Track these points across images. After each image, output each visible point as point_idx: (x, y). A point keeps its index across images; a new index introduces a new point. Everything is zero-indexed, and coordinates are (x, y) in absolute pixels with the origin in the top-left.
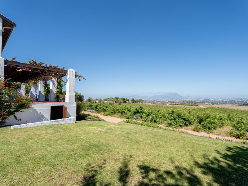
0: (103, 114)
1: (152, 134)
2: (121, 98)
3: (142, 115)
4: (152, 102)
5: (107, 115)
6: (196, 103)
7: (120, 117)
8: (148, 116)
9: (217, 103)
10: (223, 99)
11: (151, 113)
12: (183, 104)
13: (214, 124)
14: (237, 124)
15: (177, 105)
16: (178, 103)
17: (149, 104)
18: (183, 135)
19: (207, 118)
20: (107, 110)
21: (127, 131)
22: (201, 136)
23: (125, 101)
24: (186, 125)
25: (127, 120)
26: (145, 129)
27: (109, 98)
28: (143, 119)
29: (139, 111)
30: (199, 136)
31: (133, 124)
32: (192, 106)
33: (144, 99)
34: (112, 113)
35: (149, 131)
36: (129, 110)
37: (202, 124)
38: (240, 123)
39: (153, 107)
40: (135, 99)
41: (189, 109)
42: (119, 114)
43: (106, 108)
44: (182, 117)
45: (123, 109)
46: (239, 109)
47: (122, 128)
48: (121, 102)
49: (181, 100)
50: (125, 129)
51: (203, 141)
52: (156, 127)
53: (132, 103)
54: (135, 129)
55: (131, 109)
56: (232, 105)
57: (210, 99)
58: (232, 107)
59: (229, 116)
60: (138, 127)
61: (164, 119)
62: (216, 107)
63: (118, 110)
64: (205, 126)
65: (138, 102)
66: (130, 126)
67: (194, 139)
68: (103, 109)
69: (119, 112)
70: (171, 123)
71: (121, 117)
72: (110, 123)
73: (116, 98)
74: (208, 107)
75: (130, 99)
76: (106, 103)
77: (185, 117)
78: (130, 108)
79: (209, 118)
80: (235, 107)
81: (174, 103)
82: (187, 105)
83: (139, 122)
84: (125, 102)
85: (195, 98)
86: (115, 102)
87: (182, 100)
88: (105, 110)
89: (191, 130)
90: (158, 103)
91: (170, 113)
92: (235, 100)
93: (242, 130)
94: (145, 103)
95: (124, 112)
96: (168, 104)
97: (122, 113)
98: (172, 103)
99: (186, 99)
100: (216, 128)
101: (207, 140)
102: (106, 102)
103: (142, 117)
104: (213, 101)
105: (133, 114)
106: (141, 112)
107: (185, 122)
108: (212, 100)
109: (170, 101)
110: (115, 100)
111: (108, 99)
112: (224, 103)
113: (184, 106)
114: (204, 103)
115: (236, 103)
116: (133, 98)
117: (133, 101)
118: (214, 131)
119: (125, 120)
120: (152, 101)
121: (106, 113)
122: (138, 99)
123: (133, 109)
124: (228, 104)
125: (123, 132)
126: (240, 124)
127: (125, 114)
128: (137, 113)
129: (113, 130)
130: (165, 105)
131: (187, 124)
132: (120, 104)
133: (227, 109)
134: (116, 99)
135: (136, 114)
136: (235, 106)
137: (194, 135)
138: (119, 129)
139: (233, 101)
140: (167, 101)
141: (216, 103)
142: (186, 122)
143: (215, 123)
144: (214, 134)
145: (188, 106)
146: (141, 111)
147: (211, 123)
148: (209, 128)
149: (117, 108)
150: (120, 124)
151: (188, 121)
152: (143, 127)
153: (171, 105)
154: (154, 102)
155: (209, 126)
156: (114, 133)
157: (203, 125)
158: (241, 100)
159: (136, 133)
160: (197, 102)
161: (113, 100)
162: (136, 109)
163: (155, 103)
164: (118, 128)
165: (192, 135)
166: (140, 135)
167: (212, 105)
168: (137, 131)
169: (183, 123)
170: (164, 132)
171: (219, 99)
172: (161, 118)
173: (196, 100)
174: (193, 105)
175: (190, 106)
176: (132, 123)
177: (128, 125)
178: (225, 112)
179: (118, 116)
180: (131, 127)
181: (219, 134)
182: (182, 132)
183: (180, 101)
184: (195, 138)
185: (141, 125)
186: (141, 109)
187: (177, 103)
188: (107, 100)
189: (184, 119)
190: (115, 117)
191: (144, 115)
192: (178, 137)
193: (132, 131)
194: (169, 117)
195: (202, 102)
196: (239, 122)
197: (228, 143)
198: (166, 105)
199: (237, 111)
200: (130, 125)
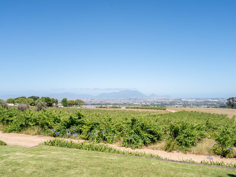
0: (3, 130)
1: (100, 166)
2: (43, 98)
3: (80, 128)
4: (97, 104)
5: (10, 131)
6: (162, 106)
7: (39, 134)
8: (92, 129)
9: (190, 105)
10: (197, 99)
11: (98, 124)
12: (146, 107)
13: (192, 138)
14: (222, 135)
15: (137, 110)
16: (138, 105)
17: (93, 107)
18: (154, 163)
19: (184, 128)
20: (12, 121)
21: (50, 163)
22: (180, 162)
23: (50, 103)
24: (153, 141)
25: (53, 139)
26: (86, 158)
27: (17, 98)
28: (83, 136)
29: (75, 122)
30: (177, 161)
31: (64, 149)
32: (158, 111)
33: (84, 100)
34: (23, 127)
35: (96, 161)
36: (57, 120)
37: (177, 138)
38: (225, 134)
39: (100, 113)
40: (69, 99)
41: (154, 114)
42: (37, 129)
43: (10, 117)
44: (148, 128)
45: (44, 119)
46: (216, 113)
47: (41, 159)
48: (43, 106)
49: (142, 101)
50: (47, 160)
51: (185, 169)
52: (107, 150)
53: (63, 107)
54: (68, 159)
55: (61, 119)
56: (207, 107)
57: (181, 99)
58: (208, 109)
59: (207, 124)
60: (73, 152)
61: (120, 133)
62: (189, 111)
63: (35, 120)
64: (181, 142)
65: (73, 105)
66: (57, 152)
67: (171, 169)
68: (3, 120)
69: (37, 124)
70: (131, 140)
71: (42, 133)
72: (15, 148)
73: (32, 97)
74: (179, 110)
75: (60, 100)
76: (11, 107)
77: (152, 129)
78: (59, 117)
79: (186, 128)
80: (211, 111)
81: (133, 106)
82: (151, 109)
83: (75, 141)
84: (50, 105)
85: (163, 98)
86: (31, 105)
87: (144, 101)
88: (8, 121)
89: (162, 149)
90: (108, 106)
91: (128, 124)
92: (211, 100)
93: (229, 145)
94: (86, 106)
95: (47, 124)
96: (123, 108)
97: (42, 126)
98: (130, 106)
99: (150, 99)
100: (194, 144)
101: (189, 166)
102: (13, 105)
103: (80, 132)
104: (185, 102)
105: (63, 127)
106: (80, 123)
107: (151, 136)
108: (184, 100)
109: (126, 102)
110: (31, 102)
111: (15, 99)
112: (198, 105)
113: (146, 110)
114: (174, 105)
115: (212, 105)
116: (65, 97)
117: (65, 103)
118: (193, 149)
119: (48, 139)
120: (98, 102)
121: (10, 127)
122: (74, 99)
123: (65, 118)
124: (203, 106)
125: (41, 167)
126: (225, 136)
127: (50, 128)
128: (73, 125)
129: (18, 165)
130: (118, 109)
131: (155, 140)
132: (40, 109)
133: (202, 113)
134: (32, 100)
135: (70, 126)
136: (211, 108)
137: (169, 160)
138: (34, 162)
139: (208, 101)
140: (122, 102)
141: (188, 105)
142: (153, 136)
143: (193, 136)
144: (193, 153)
145: (153, 110)
146: (79, 120)
147: (188, 136)
148: (186, 145)
149: (33, 117)
150: (38, 149)
151: (156, 134)
152: (83, 152)
153: (127, 110)
154: (100, 105)
155: (186, 141)
156: (22, 172)
157: (178, 140)
158: (217, 100)
159: (69, 168)
160: (165, 104)
161: (25, 100)
162: (71, 118)
163: (103, 106)
164: (33, 159)
165: (166, 159)
166: (78, 171)
167: (183, 109)
168: (70, 162)
169: (150, 138)
170: (122, 158)
171: (192, 99)
172: (114, 132)
173: (163, 101)
174: (159, 109)
175: (156, 111)
176: (62, 145)
177: (54, 150)
178: (200, 118)
179: (36, 132)
180: (59, 154)
181: (199, 153)
182: (152, 156)
183: (141, 103)
184: (172, 166)
185: (80, 147)
186: (80, 118)
187: (136, 105)
188: (13, 102)
189: (151, 132)
190: (28, 134)
191: (85, 129)
192: (146, 167)
193: (61, 163)
194: (127, 129)
195: (172, 104)
196: (224, 132)
197: (219, 169)
198: (120, 109)
199: (213, 115)
200: (57, 150)
